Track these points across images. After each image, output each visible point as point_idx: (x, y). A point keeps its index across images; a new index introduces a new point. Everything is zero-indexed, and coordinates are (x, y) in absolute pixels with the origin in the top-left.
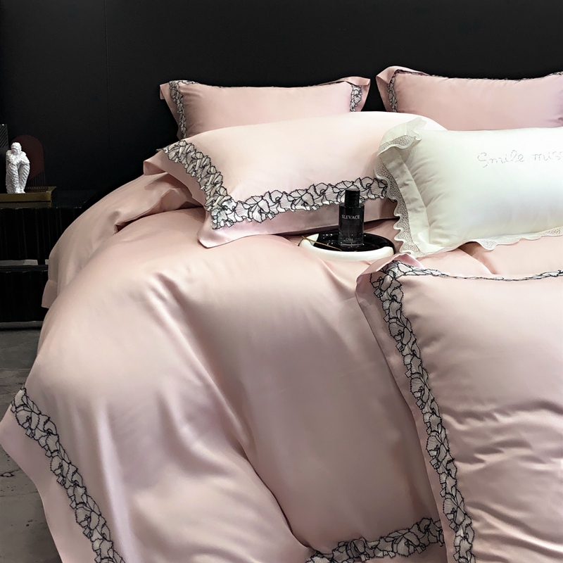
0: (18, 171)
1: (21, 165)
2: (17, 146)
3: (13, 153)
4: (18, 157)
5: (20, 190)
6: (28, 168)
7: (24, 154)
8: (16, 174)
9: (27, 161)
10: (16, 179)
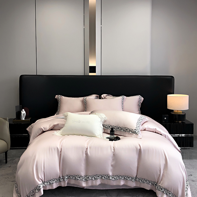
0: (23, 115)
1: (24, 114)
2: (23, 110)
3: (22, 111)
4: (23, 112)
5: (23, 119)
6: (25, 114)
7: (25, 111)
8: (23, 116)
9: (25, 113)
10: (23, 117)
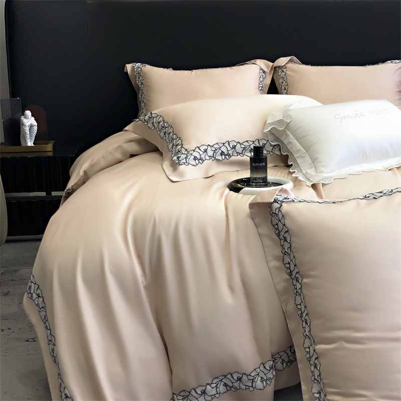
8: (28, 132)
9: (35, 124)
10: (28, 136)
